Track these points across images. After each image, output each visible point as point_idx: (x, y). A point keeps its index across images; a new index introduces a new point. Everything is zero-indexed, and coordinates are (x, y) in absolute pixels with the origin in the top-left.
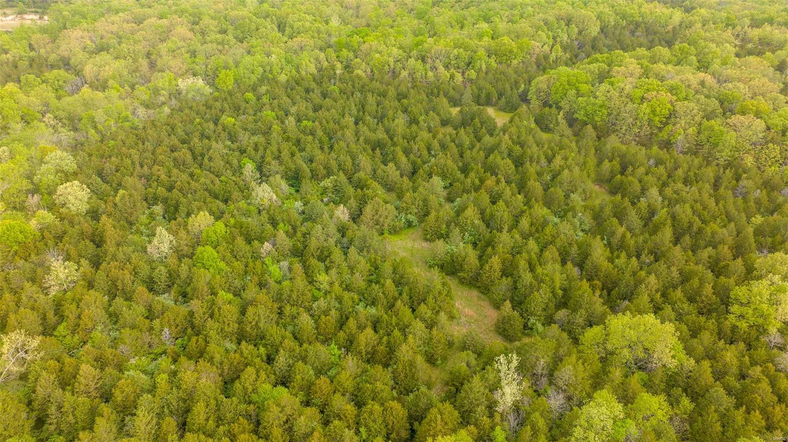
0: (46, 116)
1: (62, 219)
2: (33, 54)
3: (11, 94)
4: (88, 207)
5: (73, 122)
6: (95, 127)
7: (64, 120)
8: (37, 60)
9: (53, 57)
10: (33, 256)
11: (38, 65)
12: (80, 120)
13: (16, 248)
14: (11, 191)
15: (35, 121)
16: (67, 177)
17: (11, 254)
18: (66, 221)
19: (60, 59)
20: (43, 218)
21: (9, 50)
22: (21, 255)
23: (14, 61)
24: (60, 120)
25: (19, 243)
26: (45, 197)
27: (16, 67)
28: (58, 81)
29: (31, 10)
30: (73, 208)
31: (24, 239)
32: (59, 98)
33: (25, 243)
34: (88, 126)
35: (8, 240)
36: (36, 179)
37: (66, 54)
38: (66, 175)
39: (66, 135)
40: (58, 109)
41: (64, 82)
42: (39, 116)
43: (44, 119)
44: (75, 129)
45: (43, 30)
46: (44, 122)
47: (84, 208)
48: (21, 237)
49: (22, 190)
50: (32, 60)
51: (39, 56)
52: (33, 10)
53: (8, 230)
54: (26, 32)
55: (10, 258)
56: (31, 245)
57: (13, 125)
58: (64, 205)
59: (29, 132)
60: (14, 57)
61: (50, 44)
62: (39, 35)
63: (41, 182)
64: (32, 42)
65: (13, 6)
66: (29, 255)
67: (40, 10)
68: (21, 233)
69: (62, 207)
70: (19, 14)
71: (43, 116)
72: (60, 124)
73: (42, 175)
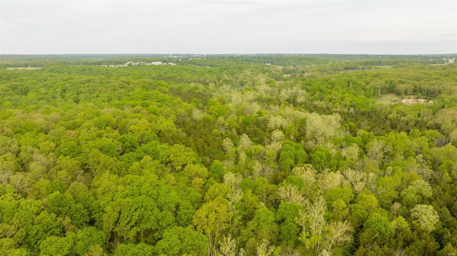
0: (419, 156)
1: (413, 230)
2: (419, 119)
3: (402, 138)
4: (434, 229)
5: (435, 164)
6: (450, 172)
7: (428, 161)
8: (420, 123)
9: (431, 122)
10: (386, 246)
11: (421, 125)
12: (440, 164)
13: (377, 235)
14: (385, 195)
15: (412, 157)
16: (424, 200)
17: (373, 237)
18: (415, 233)
19: (435, 125)
20: (401, 223)
21: (407, 115)
22: (379, 241)
23: (407, 121)
24: (426, 160)
25: (381, 233)
26: (403, 207)
27: (407, 124)
28: (432, 136)
29: (423, 97)
30: (423, 225)
31: (384, 232)
32: (430, 147)
33: (384, 235)
34: (445, 170)
35: (375, 227)
36: (403, 193)
37: (440, 122)
38: (423, 198)
39: (428, 171)
40: (427, 153)
41: (436, 138)
42: (414, 154)
43: (417, 157)
44: (434, 169)
45: (429, 108)
46: (416, 158)
47: (431, 228)
48: (383, 229)
49: (391, 197)
50: (417, 122)
51: (422, 121)
52: (425, 97)
53: (378, 222)
54: (419, 107)
55: (371, 240)
56: (388, 238)
57: (398, 155)
58: (416, 219)
59: (405, 162)
60: (408, 119)
61: (431, 115)
62: (427, 109)
63: (405, 196)
64: (421, 113)
65: (415, 95)
66: (384, 244)
67: (429, 98)
68: (384, 226)
69: (414, 220)
70: (416, 98)
71: (416, 155)
72: (425, 163)
73: (407, 192)
